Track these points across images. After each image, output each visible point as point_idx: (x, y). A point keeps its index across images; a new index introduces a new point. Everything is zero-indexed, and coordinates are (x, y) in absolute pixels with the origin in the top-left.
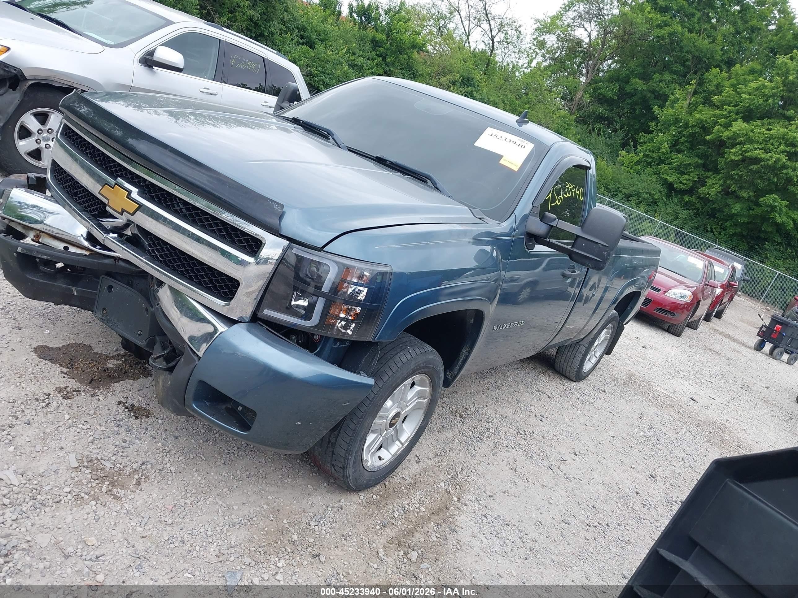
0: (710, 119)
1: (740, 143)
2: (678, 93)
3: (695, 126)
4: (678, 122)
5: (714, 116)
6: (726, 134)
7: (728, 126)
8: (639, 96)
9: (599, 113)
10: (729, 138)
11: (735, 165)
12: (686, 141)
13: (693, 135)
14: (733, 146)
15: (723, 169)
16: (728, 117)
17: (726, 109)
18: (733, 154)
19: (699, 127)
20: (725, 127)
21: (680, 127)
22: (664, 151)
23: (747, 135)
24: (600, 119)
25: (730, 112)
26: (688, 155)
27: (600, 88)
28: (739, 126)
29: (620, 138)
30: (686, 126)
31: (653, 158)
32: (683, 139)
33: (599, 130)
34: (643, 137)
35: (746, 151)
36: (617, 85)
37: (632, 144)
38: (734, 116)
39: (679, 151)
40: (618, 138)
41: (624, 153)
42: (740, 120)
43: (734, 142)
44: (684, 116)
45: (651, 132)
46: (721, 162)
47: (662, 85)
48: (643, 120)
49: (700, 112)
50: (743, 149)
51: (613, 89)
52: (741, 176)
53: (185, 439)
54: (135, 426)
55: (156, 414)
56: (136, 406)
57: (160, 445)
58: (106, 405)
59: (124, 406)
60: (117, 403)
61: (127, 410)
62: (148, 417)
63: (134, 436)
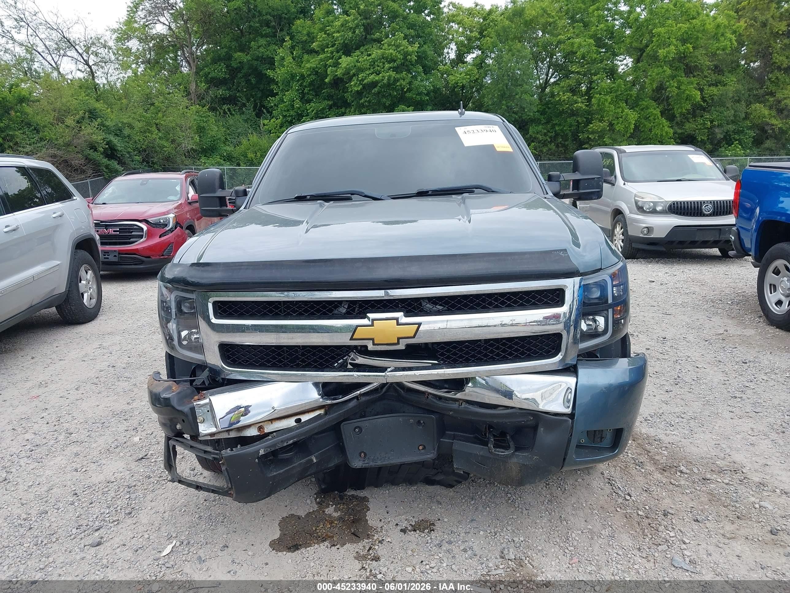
0: (319, 64)
1: (354, 75)
2: (281, 52)
3: (310, 75)
4: (294, 76)
5: (321, 60)
6: (339, 72)
7: (336, 65)
8: (246, 67)
9: (221, 95)
10: (344, 75)
11: (359, 94)
12: (310, 90)
13: (311, 84)
14: (350, 79)
15: (353, 102)
16: (333, 57)
17: (327, 51)
18: (354, 86)
19: (313, 75)
20: (335, 67)
21: (298, 81)
22: (298, 106)
23: (355, 66)
24: (224, 100)
25: (332, 53)
26: (318, 102)
27: (209, 73)
28: (345, 61)
29: (252, 110)
30: (303, 77)
31: (292, 116)
32: (306, 90)
33: (229, 110)
34: (272, 101)
35: (363, 80)
36: (222, 64)
37: (265, 111)
38: (336, 55)
39: (309, 101)
40: (249, 111)
41: (262, 121)
42: (343, 56)
43: (349, 76)
44: (296, 70)
45: (277, 94)
46: (348, 97)
47: (261, 49)
48: (262, 87)
49: (308, 61)
50: (360, 79)
51: (221, 69)
52: (369, 102)
53: (480, 517)
54: (446, 536)
55: (432, 518)
56: (413, 524)
57: (482, 533)
58: (402, 541)
59: (410, 531)
60: (403, 533)
61: (418, 531)
62: (433, 524)
63: (460, 542)
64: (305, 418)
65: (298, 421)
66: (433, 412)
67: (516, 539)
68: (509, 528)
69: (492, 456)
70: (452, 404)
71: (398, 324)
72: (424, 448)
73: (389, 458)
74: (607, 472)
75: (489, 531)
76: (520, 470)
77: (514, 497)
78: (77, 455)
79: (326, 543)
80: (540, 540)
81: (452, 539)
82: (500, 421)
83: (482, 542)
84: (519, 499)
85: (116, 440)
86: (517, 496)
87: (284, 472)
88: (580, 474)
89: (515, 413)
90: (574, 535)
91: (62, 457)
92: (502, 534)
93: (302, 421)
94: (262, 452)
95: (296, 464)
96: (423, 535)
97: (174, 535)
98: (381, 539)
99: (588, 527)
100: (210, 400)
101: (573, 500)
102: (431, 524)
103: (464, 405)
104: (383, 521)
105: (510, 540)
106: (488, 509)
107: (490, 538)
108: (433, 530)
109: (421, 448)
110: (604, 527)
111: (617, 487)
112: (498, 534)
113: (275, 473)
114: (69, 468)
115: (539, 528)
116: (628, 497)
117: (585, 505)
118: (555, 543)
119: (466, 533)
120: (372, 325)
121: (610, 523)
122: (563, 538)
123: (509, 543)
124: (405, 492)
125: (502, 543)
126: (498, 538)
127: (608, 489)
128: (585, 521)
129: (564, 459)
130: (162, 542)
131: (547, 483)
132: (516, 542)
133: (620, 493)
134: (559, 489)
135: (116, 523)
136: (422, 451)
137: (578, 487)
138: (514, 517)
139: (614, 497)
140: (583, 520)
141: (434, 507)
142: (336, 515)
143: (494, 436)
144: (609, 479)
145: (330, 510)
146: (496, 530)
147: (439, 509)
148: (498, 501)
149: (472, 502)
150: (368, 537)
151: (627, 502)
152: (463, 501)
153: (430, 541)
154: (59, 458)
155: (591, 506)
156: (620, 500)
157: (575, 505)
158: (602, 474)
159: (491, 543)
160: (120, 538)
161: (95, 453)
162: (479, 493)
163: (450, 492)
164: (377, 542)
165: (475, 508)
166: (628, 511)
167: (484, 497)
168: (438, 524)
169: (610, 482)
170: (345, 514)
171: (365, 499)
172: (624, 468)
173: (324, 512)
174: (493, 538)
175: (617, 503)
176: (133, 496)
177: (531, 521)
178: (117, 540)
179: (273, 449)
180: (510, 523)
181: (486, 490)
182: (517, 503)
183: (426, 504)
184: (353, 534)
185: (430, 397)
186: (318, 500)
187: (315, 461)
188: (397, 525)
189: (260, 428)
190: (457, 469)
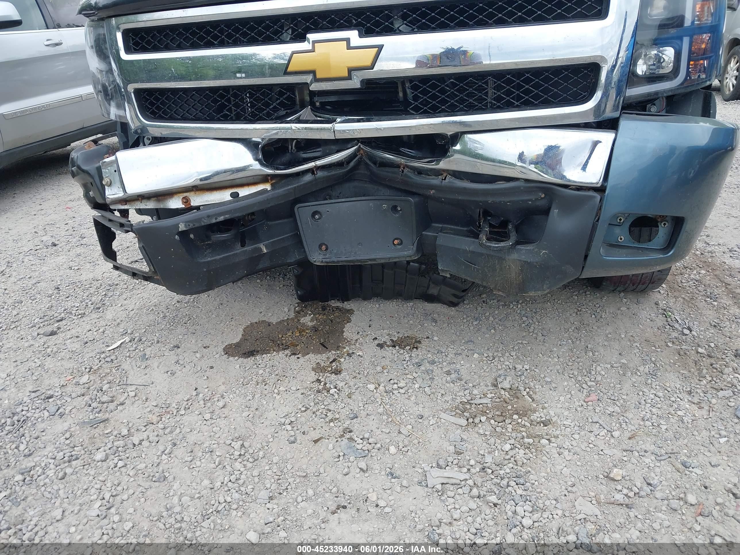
53: (480, 339)
54: (429, 356)
55: (419, 335)
56: (395, 339)
57: (476, 356)
58: (376, 356)
59: (388, 346)
60: (379, 348)
61: (397, 347)
62: (420, 342)
63: (445, 364)
64: (243, 192)
65: (235, 195)
66: (413, 194)
67: (519, 367)
68: (513, 354)
69: (484, 251)
70: (433, 179)
71: (349, 47)
72: (401, 244)
73: (355, 253)
74: (664, 302)
75: (486, 355)
76: (522, 270)
77: (531, 321)
78: (79, 255)
79: (287, 352)
80: (551, 370)
81: (436, 360)
82: (497, 199)
83: (473, 366)
84: (537, 323)
85: (121, 245)
86: (534, 320)
87: (221, 259)
88: (626, 303)
89: (518, 188)
90: (599, 369)
91: (64, 257)
92: (502, 359)
93: (240, 196)
94: (182, 227)
95: (238, 251)
96: (402, 351)
97: (129, 332)
98: (351, 352)
99: (622, 361)
100: (116, 158)
101: (609, 329)
102: (416, 342)
103: (449, 179)
104: (361, 333)
105: (511, 367)
106: (493, 331)
107: (485, 362)
108: (417, 348)
109: (396, 242)
110: (644, 362)
111: (674, 319)
112: (496, 359)
113: (209, 259)
114: (65, 266)
115: (554, 357)
116: (686, 331)
117: (623, 336)
118: (571, 376)
119: (455, 354)
120: (313, 50)
121: (653, 359)
122: (584, 371)
123: (508, 370)
124: (398, 307)
125: (499, 370)
126: (496, 363)
127: (660, 321)
128: (620, 354)
129: (586, 257)
130: (116, 337)
131: (579, 309)
132: (517, 370)
133: (677, 326)
134: (593, 316)
135: (80, 316)
136: (399, 247)
137: (619, 317)
138: (524, 342)
139: (666, 330)
140: (617, 353)
141: (426, 325)
142: (310, 324)
143: (491, 226)
144: (665, 310)
145: (307, 320)
146: (495, 354)
147: (432, 327)
148: (508, 324)
149: (475, 323)
150: (338, 348)
151: (684, 337)
152: (465, 321)
153: (408, 359)
154: (62, 257)
155: (631, 338)
156: (674, 334)
157: (609, 336)
158: (657, 304)
159: (485, 368)
160: (77, 330)
161: (96, 255)
162: (487, 314)
163: (452, 311)
164: (346, 355)
165: (476, 329)
166: (683, 347)
167: (491, 319)
168: (425, 343)
169: (665, 313)
170: (321, 324)
171: (351, 312)
172: (689, 300)
173: (299, 320)
174: (489, 362)
175: (670, 337)
176: (110, 294)
177: (545, 348)
178: (73, 332)
179: (197, 225)
180: (516, 348)
181: (496, 312)
182: (532, 328)
183: (418, 321)
184: (322, 344)
185: (406, 170)
186: (297, 308)
187: (265, 251)
188: (376, 338)
189: (186, 201)
190: (443, 271)
